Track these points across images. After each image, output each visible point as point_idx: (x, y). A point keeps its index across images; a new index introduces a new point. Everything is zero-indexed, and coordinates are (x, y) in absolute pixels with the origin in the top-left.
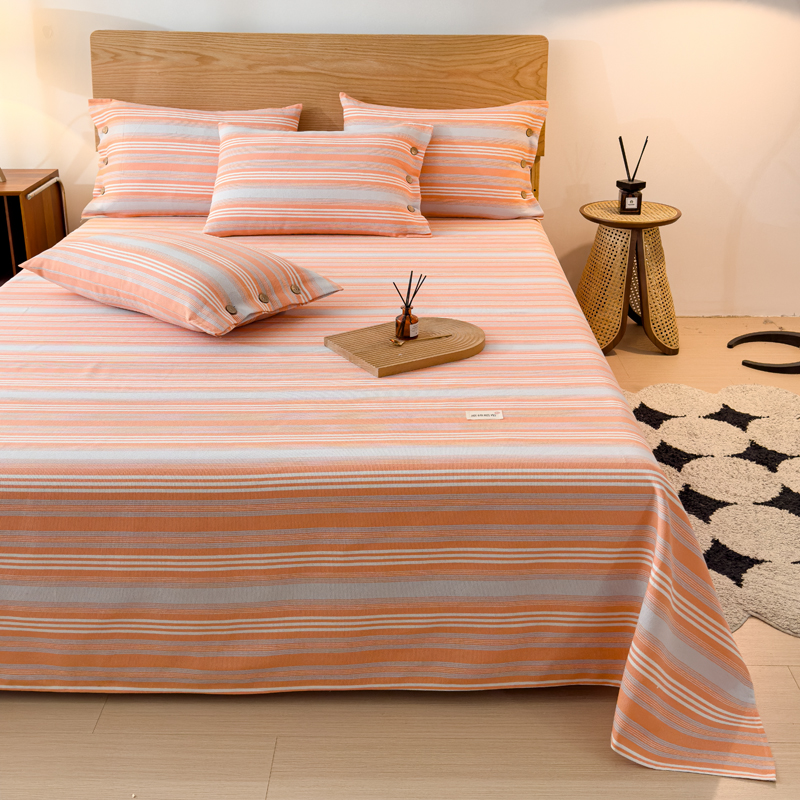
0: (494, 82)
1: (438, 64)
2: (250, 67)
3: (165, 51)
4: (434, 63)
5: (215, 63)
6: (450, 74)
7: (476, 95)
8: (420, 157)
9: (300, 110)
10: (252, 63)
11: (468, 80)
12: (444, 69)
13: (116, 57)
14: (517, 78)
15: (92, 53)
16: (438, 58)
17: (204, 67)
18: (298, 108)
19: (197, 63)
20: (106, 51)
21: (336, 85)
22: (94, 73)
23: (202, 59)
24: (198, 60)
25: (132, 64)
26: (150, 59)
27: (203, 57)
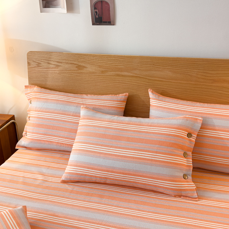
2: (102, 72)
3: (61, 63)
5: (85, 69)
8: (193, 139)
9: (127, 97)
10: (104, 70)
13: (39, 65)
15: (28, 62)
17: (80, 71)
18: (125, 96)
19: (76, 69)
20: (34, 61)
21: (147, 84)
22: (29, 72)
23: (79, 67)
24: (76, 67)
25: (46, 68)
26: (55, 66)
27: (79, 66)
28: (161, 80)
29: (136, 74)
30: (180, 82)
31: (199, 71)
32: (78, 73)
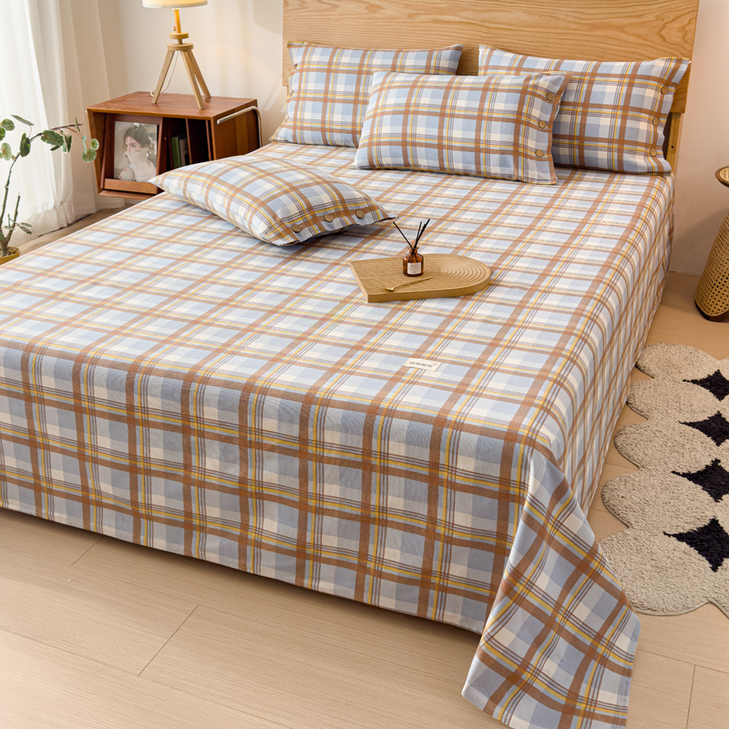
0: (639, 36)
1: (584, 16)
2: (410, 16)
4: (579, 15)
5: (382, 11)
6: (594, 27)
7: (617, 48)
11: (612, 33)
12: (589, 22)
14: (663, 33)
16: (584, 11)
17: (372, 15)
19: (367, 11)
21: (485, 35)
22: (286, 19)
23: (372, 8)
24: (367, 8)
25: (315, 11)
26: (329, 7)
27: (372, 5)
28: (508, 27)
29: (467, 18)
30: (539, 30)
31: (571, 10)
32: (370, 19)
